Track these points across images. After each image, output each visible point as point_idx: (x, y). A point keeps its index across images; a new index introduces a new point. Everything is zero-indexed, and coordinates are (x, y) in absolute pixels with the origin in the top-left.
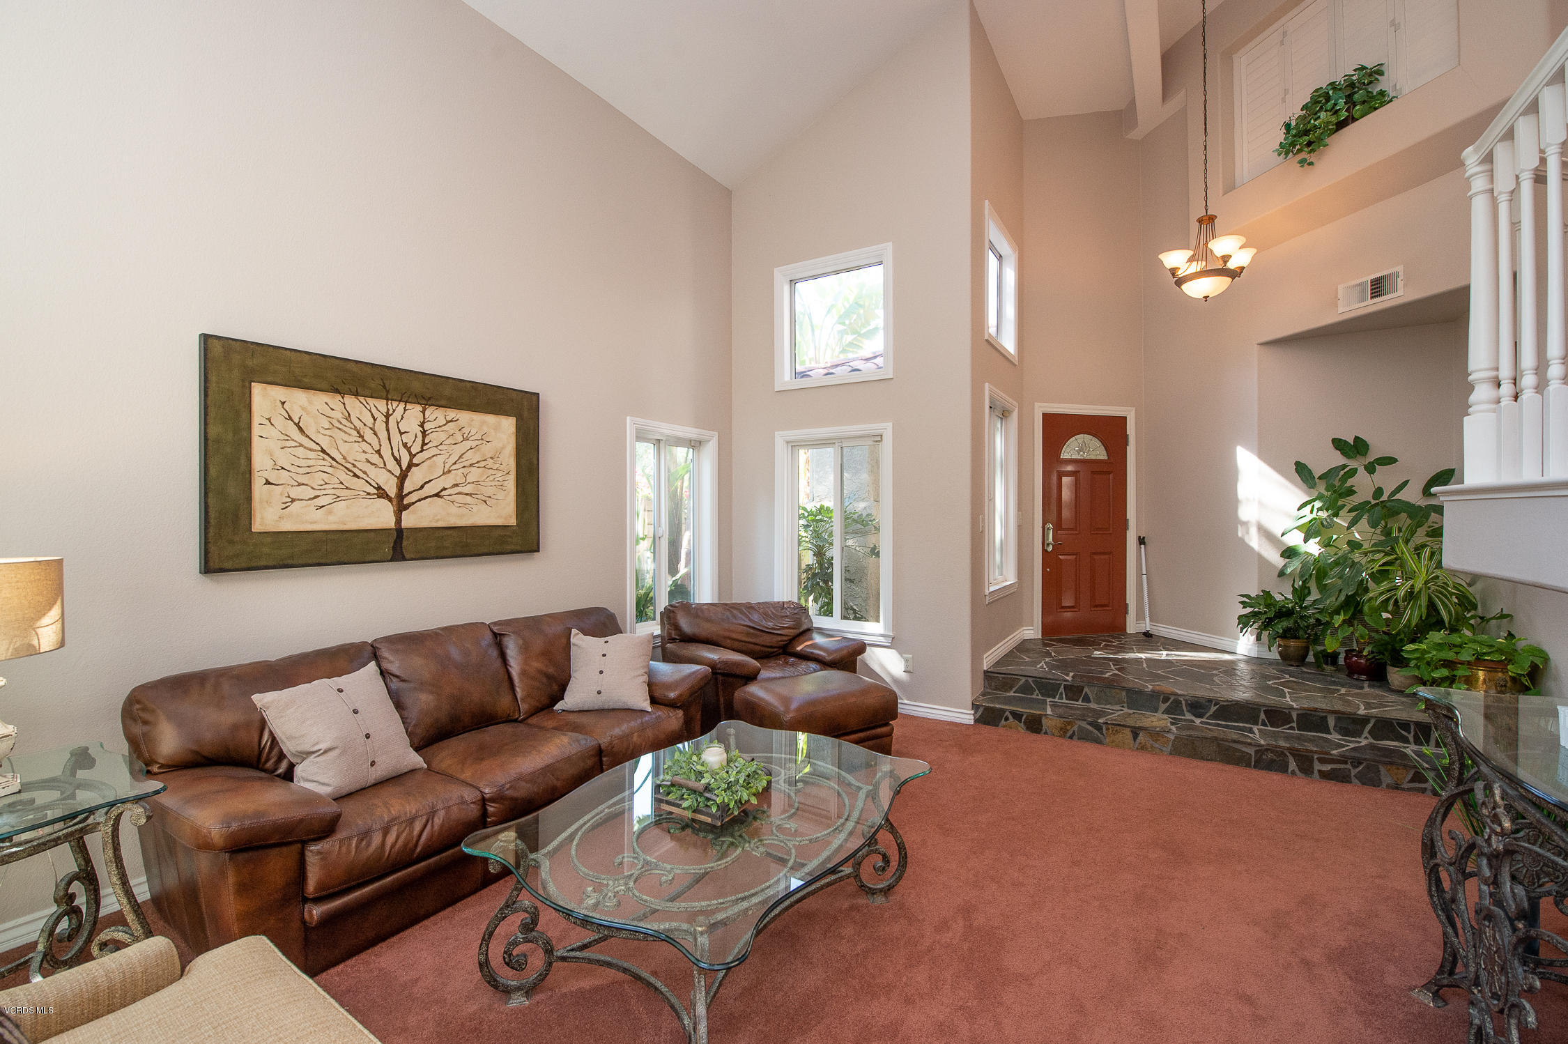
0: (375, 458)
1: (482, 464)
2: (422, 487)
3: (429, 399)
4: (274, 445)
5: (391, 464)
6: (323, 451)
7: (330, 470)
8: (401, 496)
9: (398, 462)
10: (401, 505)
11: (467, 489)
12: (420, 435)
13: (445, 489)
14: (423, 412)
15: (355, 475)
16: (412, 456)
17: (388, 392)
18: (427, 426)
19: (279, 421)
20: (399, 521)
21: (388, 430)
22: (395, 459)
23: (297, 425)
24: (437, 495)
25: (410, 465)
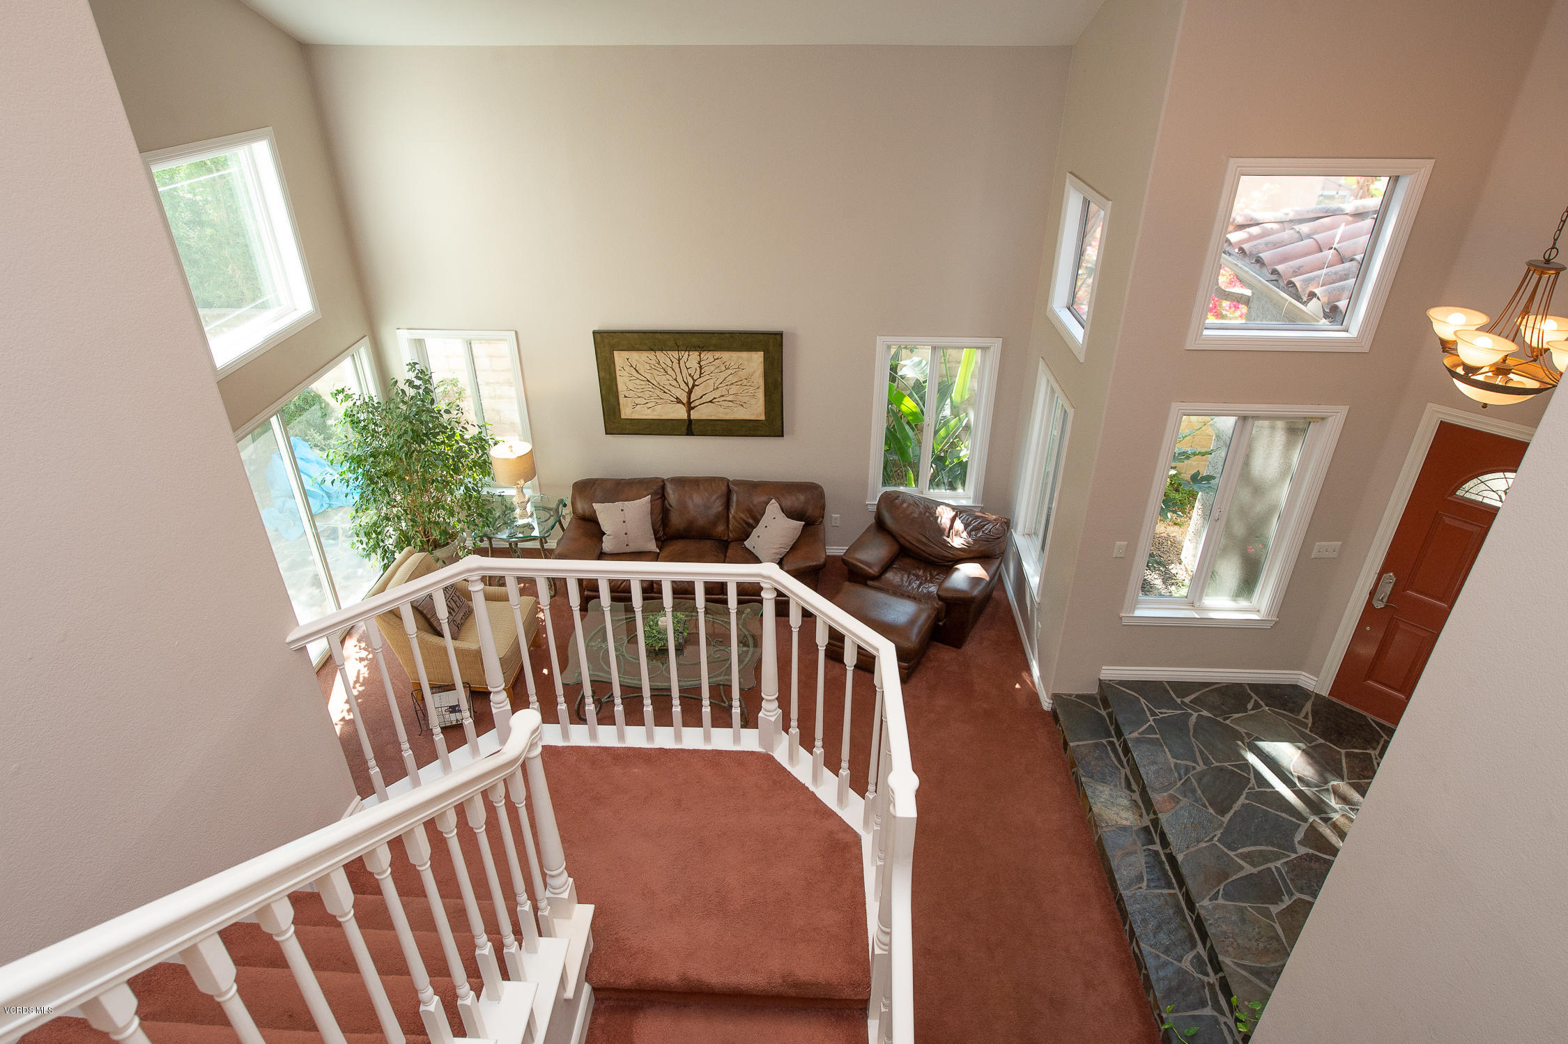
0: (674, 383)
1: (739, 383)
2: (701, 397)
3: (703, 347)
4: (626, 379)
5: (683, 386)
6: (648, 381)
7: (652, 390)
8: (689, 403)
9: (687, 384)
10: (690, 407)
11: (730, 398)
12: (698, 369)
13: (715, 398)
14: (700, 355)
15: (665, 392)
16: (694, 381)
17: (678, 347)
18: (702, 363)
19: (627, 368)
20: (689, 415)
21: (680, 367)
22: (685, 382)
23: (635, 369)
24: (710, 402)
25: (694, 386)
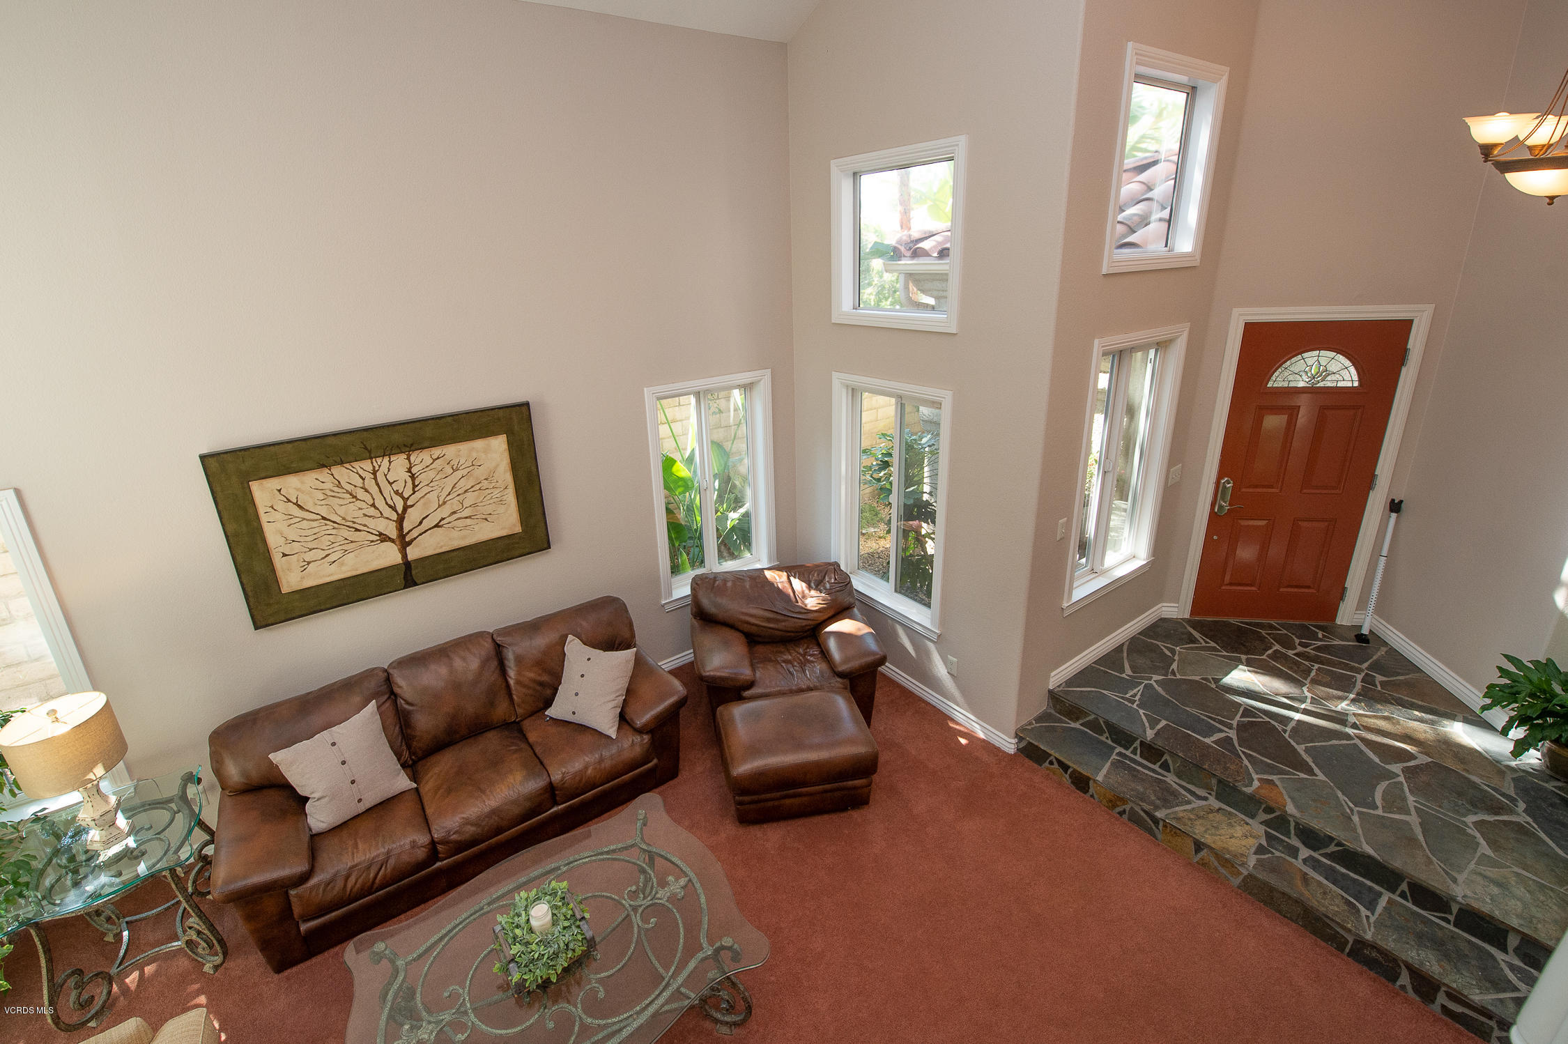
0: (372, 511)
1: (477, 487)
2: (421, 523)
3: (412, 445)
4: (282, 526)
5: (388, 512)
6: (324, 518)
7: (334, 532)
8: (402, 536)
9: (394, 508)
10: (403, 542)
11: (466, 513)
12: (409, 481)
13: (443, 519)
14: (408, 458)
15: (357, 530)
16: (405, 500)
17: (370, 452)
18: (414, 470)
19: (281, 506)
20: (405, 556)
21: (378, 484)
22: (390, 506)
23: (296, 504)
24: (437, 526)
25: (405, 508)
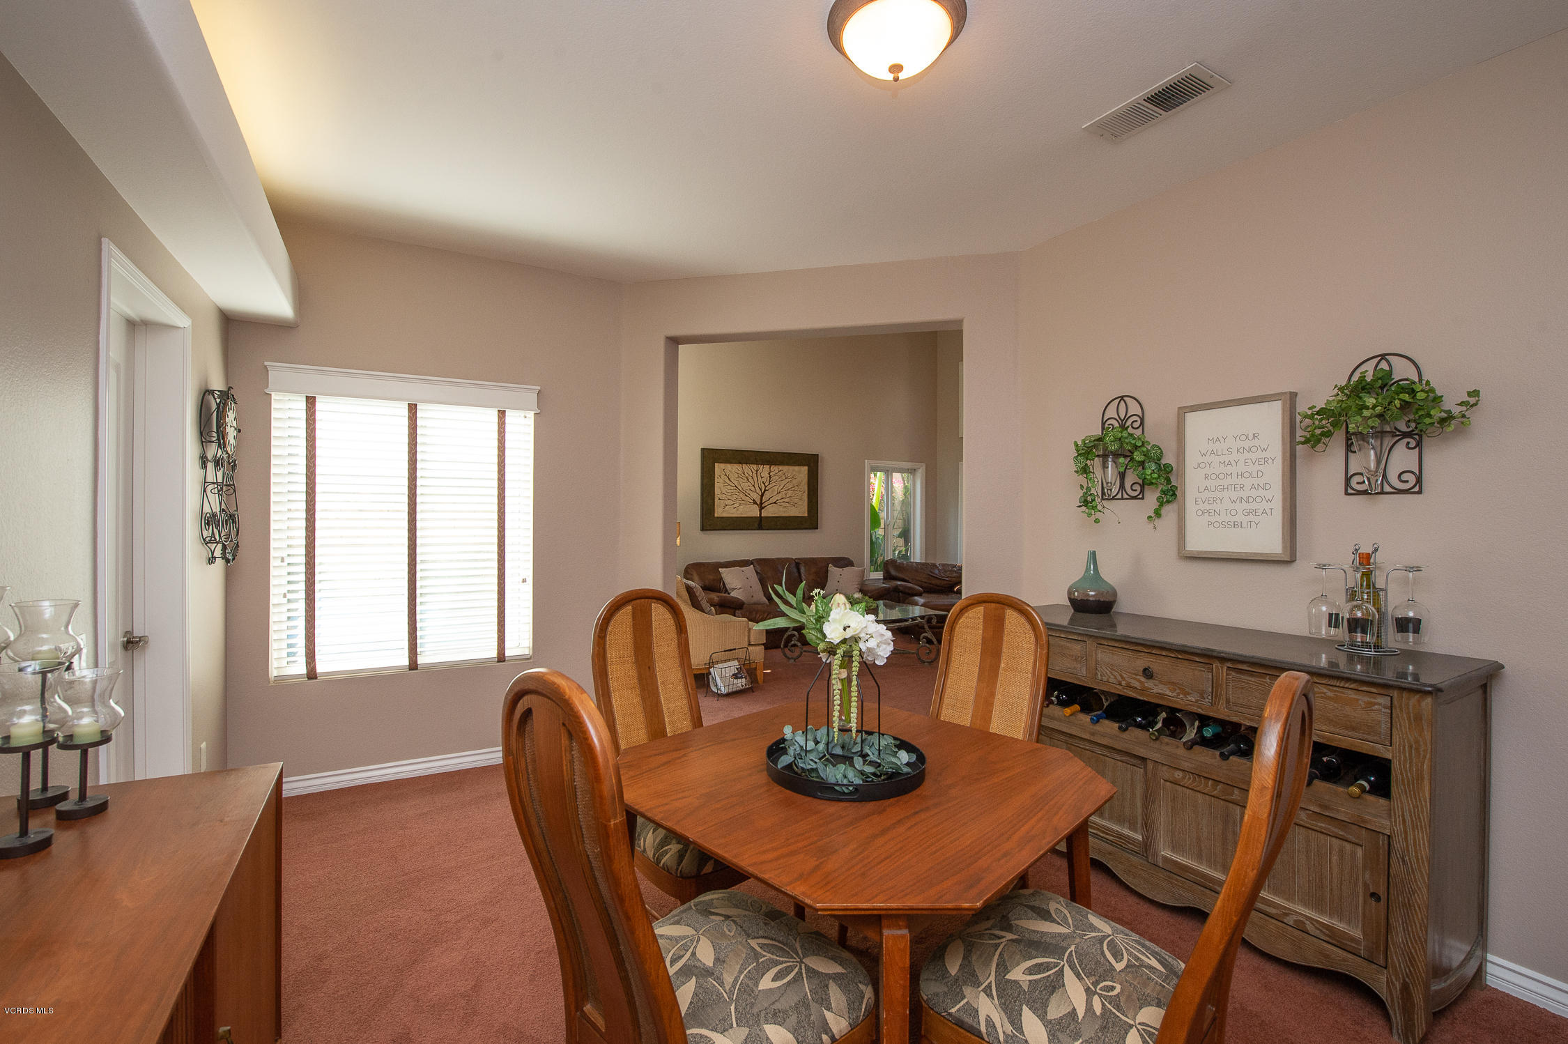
0: (753, 488)
1: (793, 489)
2: (769, 500)
3: (773, 462)
4: (721, 485)
5: (758, 490)
6: (736, 486)
7: (738, 494)
9: (761, 489)
10: (761, 508)
11: (786, 500)
12: (769, 478)
13: (778, 501)
14: (770, 468)
15: (746, 496)
16: (766, 487)
17: (757, 461)
18: (771, 474)
19: (723, 476)
20: (761, 513)
21: (757, 477)
23: (728, 477)
24: (775, 503)
25: (765, 490)
